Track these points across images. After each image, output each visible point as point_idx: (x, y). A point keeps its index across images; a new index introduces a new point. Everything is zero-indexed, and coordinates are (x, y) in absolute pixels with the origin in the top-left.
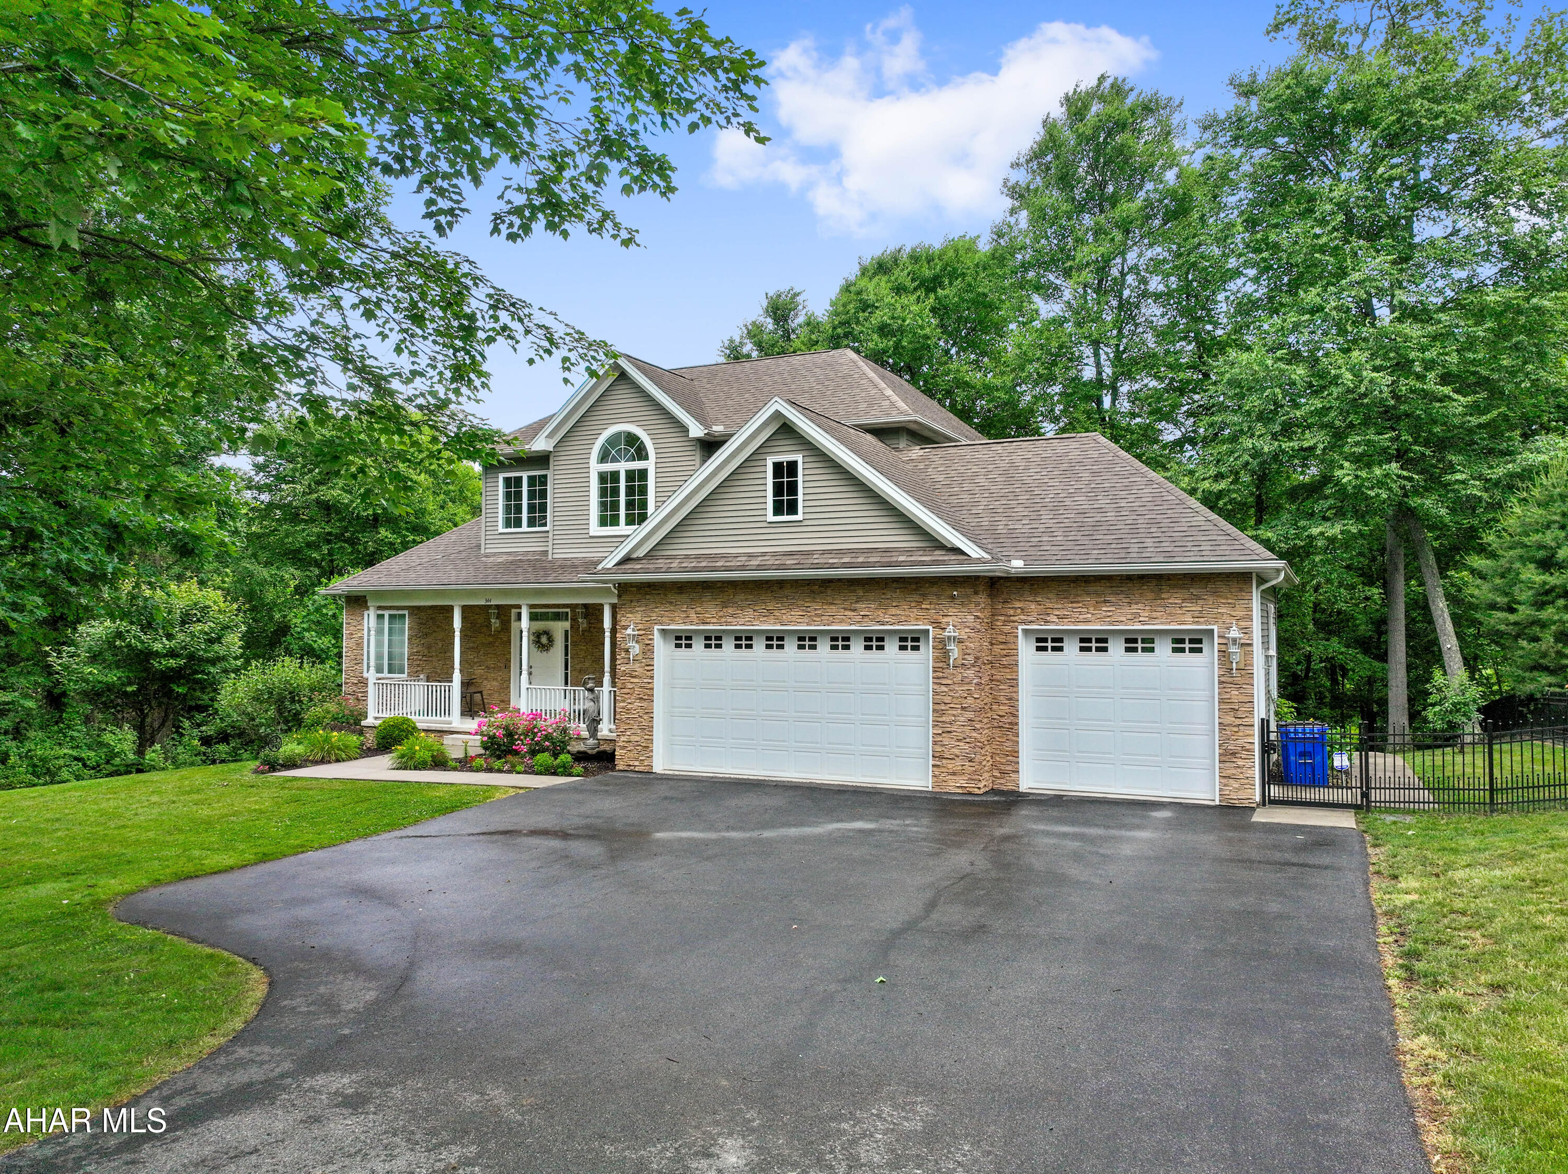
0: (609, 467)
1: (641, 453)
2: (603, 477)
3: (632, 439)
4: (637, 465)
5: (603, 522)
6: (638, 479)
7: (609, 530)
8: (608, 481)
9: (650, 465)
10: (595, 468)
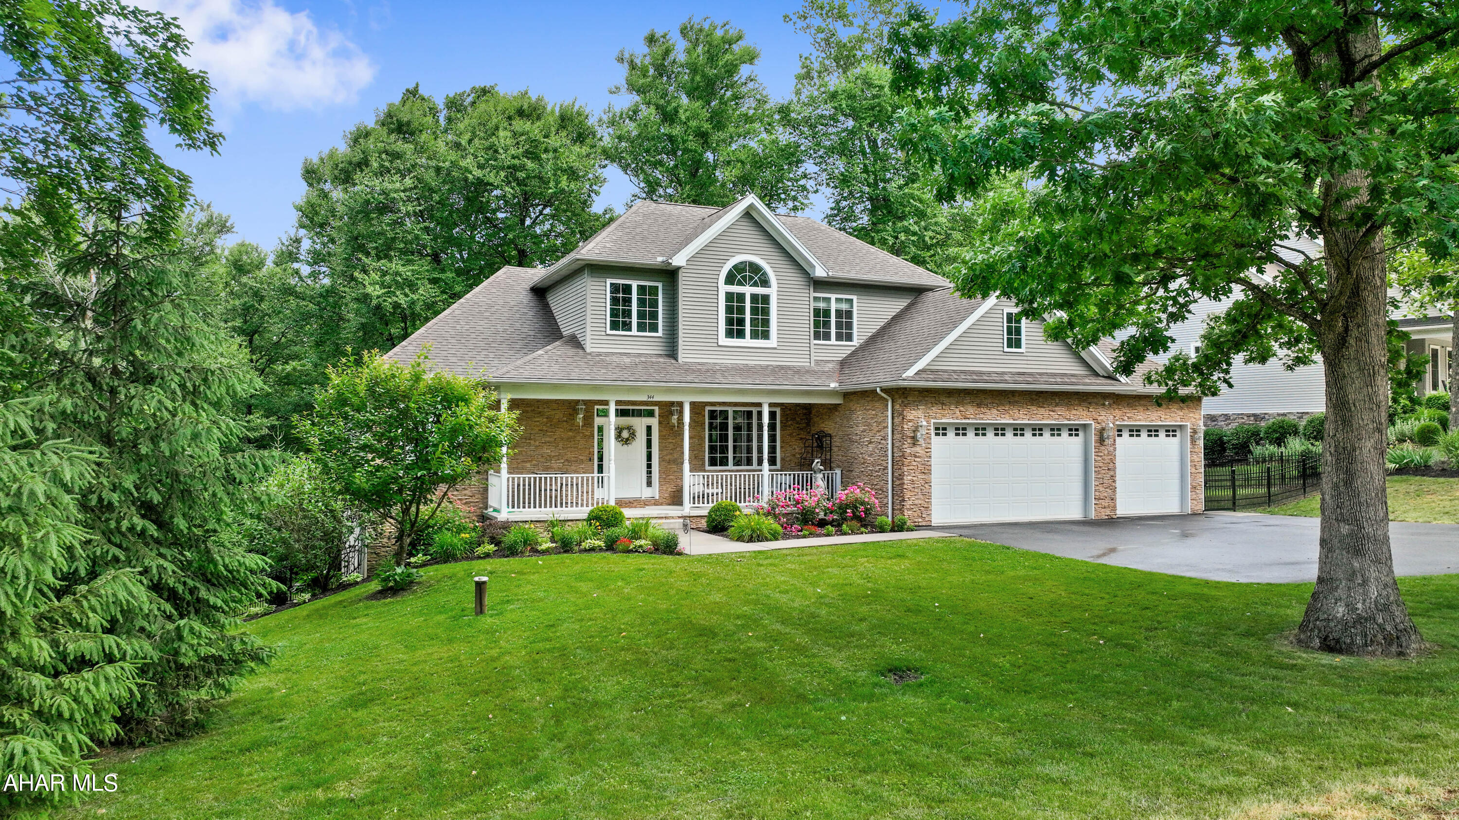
0: (735, 289)
1: (765, 283)
2: (729, 296)
3: (755, 268)
4: (760, 290)
5: (730, 334)
6: (761, 304)
7: (735, 342)
8: (734, 302)
9: (772, 291)
10: (724, 289)
